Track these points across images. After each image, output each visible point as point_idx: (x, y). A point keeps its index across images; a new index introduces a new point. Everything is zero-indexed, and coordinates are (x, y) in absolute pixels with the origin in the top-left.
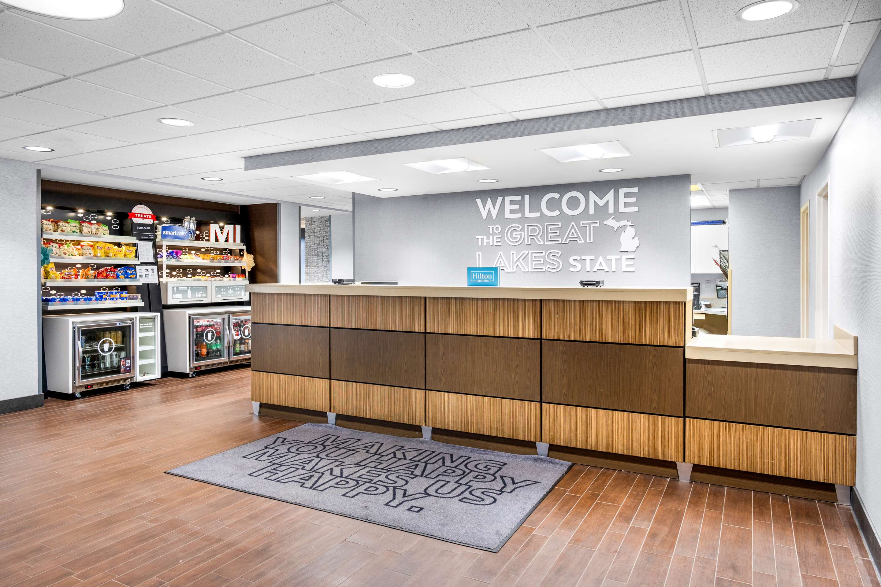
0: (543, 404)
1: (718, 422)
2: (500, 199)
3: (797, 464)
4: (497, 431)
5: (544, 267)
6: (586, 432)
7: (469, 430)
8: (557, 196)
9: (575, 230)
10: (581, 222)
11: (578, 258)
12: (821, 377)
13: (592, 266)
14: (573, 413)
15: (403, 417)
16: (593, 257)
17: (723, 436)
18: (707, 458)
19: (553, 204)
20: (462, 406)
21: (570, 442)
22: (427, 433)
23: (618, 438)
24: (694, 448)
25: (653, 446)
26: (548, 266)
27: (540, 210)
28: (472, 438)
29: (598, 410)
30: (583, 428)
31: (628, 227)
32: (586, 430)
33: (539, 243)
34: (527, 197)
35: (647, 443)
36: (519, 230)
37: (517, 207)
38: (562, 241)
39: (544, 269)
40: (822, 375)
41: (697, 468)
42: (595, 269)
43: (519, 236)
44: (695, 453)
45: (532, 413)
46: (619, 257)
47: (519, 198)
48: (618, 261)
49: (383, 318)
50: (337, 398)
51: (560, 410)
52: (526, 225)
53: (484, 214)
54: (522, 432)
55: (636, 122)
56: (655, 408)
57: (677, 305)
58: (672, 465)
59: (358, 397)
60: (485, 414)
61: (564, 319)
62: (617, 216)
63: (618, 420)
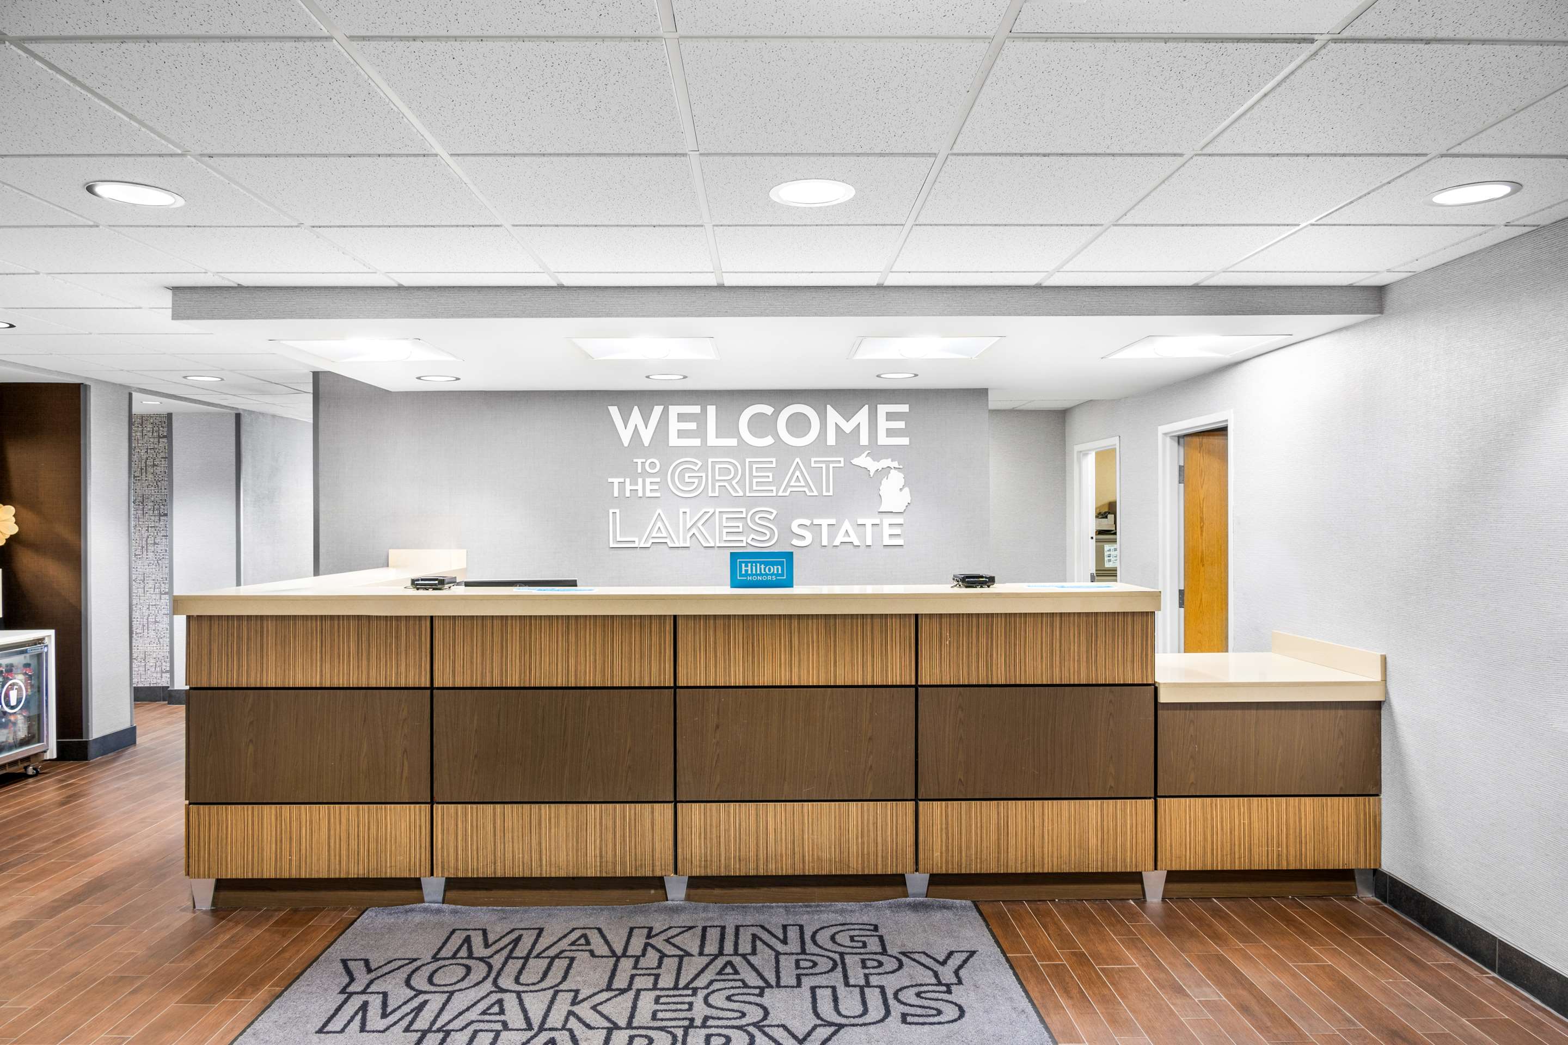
0: (921, 803)
1: (1205, 799)
2: (658, 410)
3: (1310, 846)
4: (830, 865)
5: (744, 539)
6: (998, 843)
7: (773, 869)
8: (768, 410)
9: (802, 472)
10: (813, 460)
11: (807, 522)
12: (1339, 715)
13: (832, 537)
14: (976, 813)
15: (623, 863)
16: (833, 521)
17: (1212, 819)
18: (1190, 858)
19: (761, 425)
20: (757, 827)
21: (970, 864)
22: (677, 890)
23: (1053, 846)
24: (1171, 846)
25: (1108, 852)
26: (752, 536)
27: (737, 434)
28: (774, 885)
29: (1019, 802)
30: (994, 837)
31: (893, 471)
32: (998, 839)
33: (734, 494)
34: (711, 410)
35: (1099, 848)
36: (696, 469)
37: (692, 426)
38: (777, 491)
39: (745, 542)
40: (1341, 712)
41: (1173, 877)
42: (837, 543)
43: (696, 480)
44: (1171, 853)
45: (900, 822)
46: (877, 521)
47: (696, 409)
48: (875, 527)
49: (572, 661)
50: (452, 845)
51: (952, 810)
52: (710, 460)
53: (626, 436)
54: (880, 859)
55: (1084, 315)
56: (1111, 787)
57: (1145, 618)
58: (1136, 878)
59: (508, 836)
60: (806, 836)
61: (958, 648)
62: (876, 451)
63: (1053, 814)
